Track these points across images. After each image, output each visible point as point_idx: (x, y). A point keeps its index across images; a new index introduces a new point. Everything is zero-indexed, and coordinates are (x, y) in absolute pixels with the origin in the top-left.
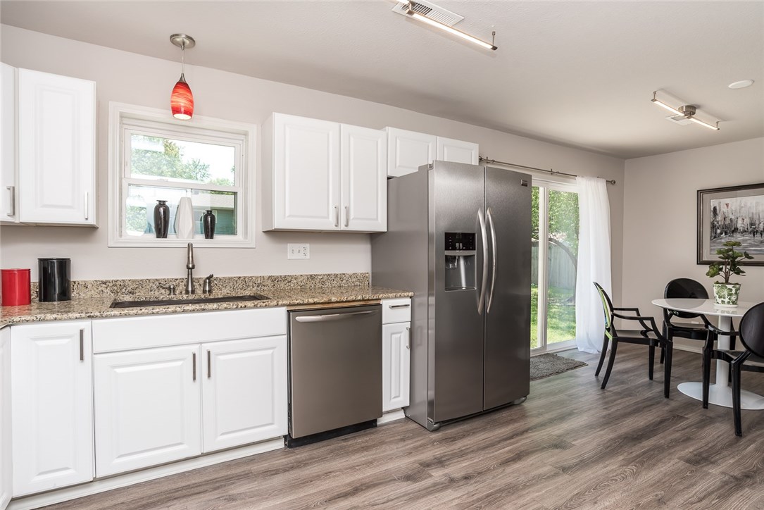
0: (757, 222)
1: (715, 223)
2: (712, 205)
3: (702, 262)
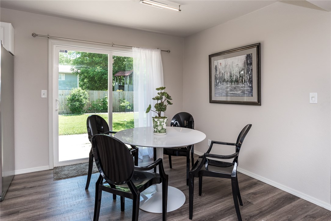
0: (233, 75)
1: (216, 76)
2: (215, 64)
3: (211, 101)
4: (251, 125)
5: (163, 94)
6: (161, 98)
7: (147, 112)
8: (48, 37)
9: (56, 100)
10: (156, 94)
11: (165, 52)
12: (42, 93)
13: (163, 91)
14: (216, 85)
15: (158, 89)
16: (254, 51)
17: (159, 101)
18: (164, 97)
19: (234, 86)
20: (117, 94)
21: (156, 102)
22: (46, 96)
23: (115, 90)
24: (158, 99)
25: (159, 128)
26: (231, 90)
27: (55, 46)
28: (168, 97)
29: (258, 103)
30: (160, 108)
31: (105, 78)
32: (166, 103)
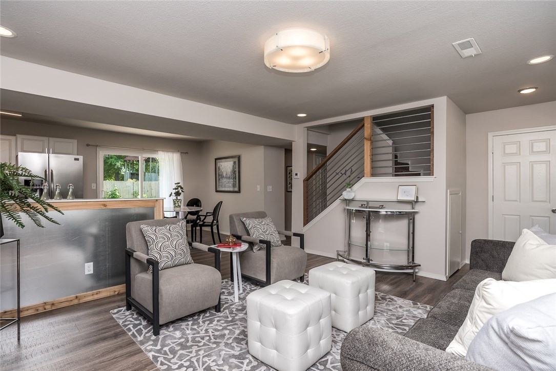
0: (227, 174)
1: (219, 173)
2: (218, 165)
3: (217, 191)
4: (222, 202)
5: (179, 186)
6: (177, 189)
7: (170, 196)
8: (97, 146)
9: (102, 191)
10: (175, 186)
11: (183, 153)
12: (93, 186)
13: (179, 185)
14: (219, 180)
15: (176, 184)
16: (236, 160)
17: (177, 190)
18: (179, 188)
19: (228, 181)
20: (130, 185)
21: (174, 191)
22: (95, 188)
23: (125, 179)
24: (176, 189)
25: (177, 205)
26: (227, 184)
27: (101, 151)
28: (182, 188)
29: (239, 192)
30: (178, 194)
31: (111, 163)
32: (180, 191)
